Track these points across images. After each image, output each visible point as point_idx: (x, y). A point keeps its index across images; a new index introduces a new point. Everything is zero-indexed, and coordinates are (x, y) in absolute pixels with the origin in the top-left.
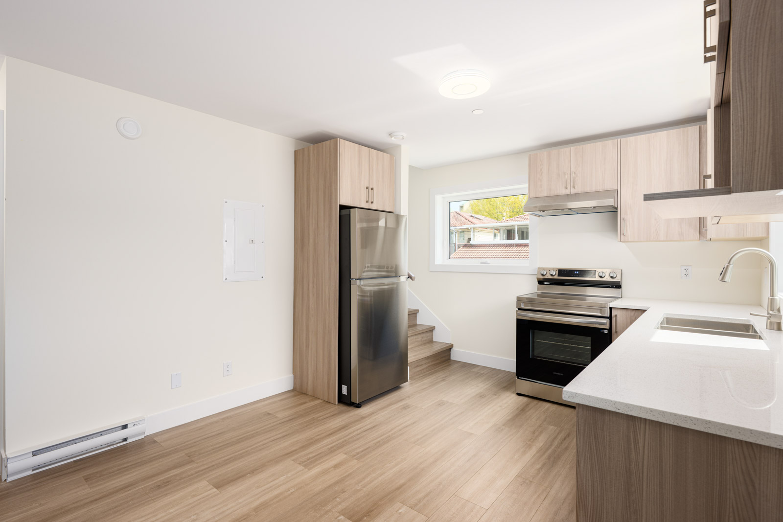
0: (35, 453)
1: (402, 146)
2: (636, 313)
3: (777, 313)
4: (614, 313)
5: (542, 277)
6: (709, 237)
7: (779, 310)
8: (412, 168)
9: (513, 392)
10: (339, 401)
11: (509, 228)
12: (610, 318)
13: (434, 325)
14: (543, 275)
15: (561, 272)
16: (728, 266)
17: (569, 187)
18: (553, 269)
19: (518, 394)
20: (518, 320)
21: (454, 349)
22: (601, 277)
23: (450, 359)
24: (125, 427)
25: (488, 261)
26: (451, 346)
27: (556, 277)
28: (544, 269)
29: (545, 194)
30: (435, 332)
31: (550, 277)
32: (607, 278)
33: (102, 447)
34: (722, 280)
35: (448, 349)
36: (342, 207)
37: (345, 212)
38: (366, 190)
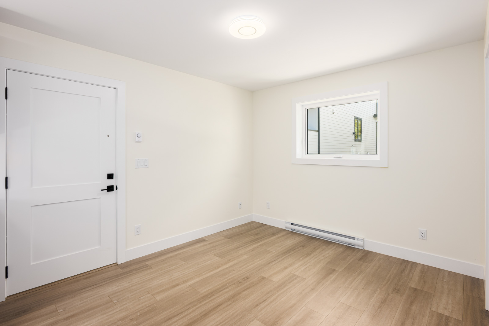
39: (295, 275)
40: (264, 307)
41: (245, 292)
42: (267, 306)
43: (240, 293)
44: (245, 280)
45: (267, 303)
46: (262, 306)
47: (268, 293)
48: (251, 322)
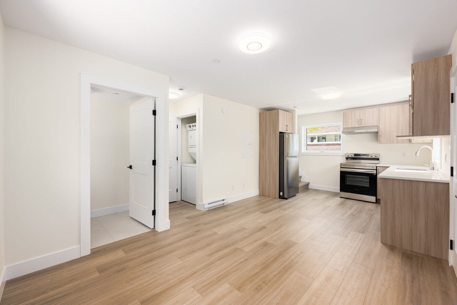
0: (209, 204)
1: (296, 110)
2: (385, 168)
3: (433, 165)
4: (378, 168)
5: (348, 157)
6: (412, 142)
7: (433, 164)
8: (298, 116)
9: (339, 197)
10: (279, 198)
11: (312, 136)
12: (376, 170)
13: (301, 175)
14: (348, 156)
15: (355, 155)
16: (417, 151)
17: (359, 124)
18: (352, 154)
19: (341, 197)
20: (341, 171)
21: (310, 184)
22: (371, 156)
23: (308, 188)
24: (223, 200)
25: (324, 151)
26: (309, 183)
27: (353, 157)
28: (348, 154)
29: (350, 126)
30: (301, 178)
31: (351, 157)
32: (374, 157)
33: (219, 205)
34: (416, 155)
35: (308, 184)
36: (280, 133)
37: (281, 134)
38: (285, 127)
39: (200, 293)
40: (241, 259)
41: (257, 271)
42: (239, 260)
43: (261, 270)
44: (260, 286)
45: (239, 262)
46: (243, 260)
47: (236, 270)
48: (250, 251)
